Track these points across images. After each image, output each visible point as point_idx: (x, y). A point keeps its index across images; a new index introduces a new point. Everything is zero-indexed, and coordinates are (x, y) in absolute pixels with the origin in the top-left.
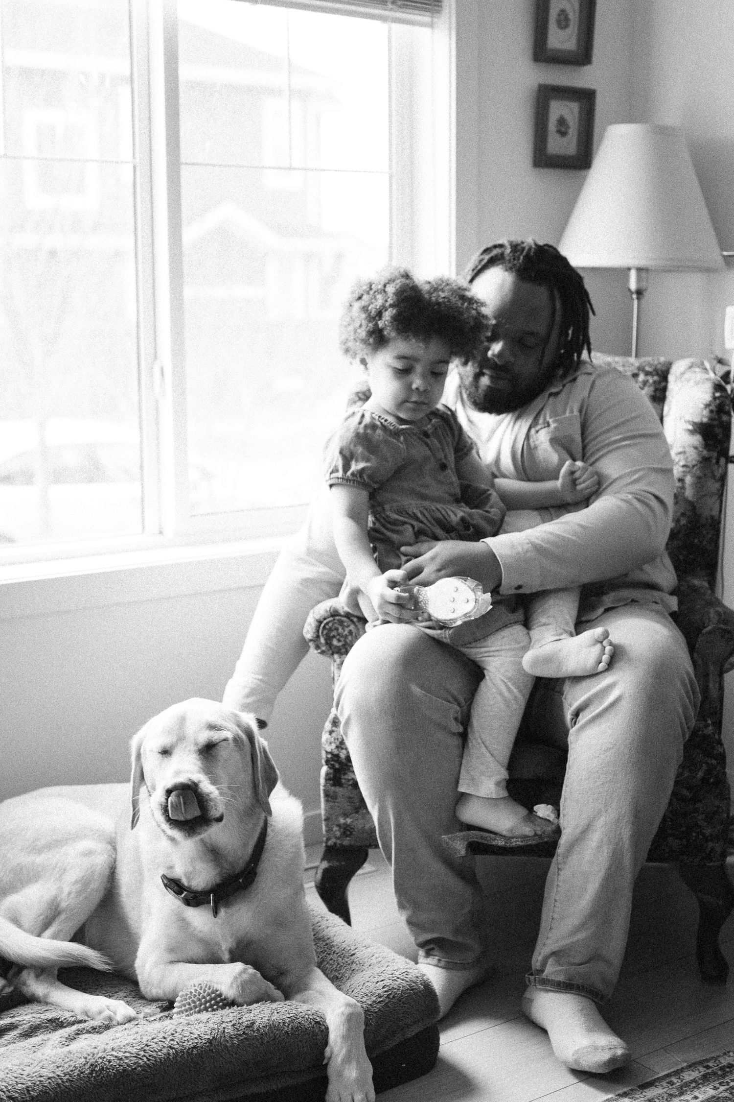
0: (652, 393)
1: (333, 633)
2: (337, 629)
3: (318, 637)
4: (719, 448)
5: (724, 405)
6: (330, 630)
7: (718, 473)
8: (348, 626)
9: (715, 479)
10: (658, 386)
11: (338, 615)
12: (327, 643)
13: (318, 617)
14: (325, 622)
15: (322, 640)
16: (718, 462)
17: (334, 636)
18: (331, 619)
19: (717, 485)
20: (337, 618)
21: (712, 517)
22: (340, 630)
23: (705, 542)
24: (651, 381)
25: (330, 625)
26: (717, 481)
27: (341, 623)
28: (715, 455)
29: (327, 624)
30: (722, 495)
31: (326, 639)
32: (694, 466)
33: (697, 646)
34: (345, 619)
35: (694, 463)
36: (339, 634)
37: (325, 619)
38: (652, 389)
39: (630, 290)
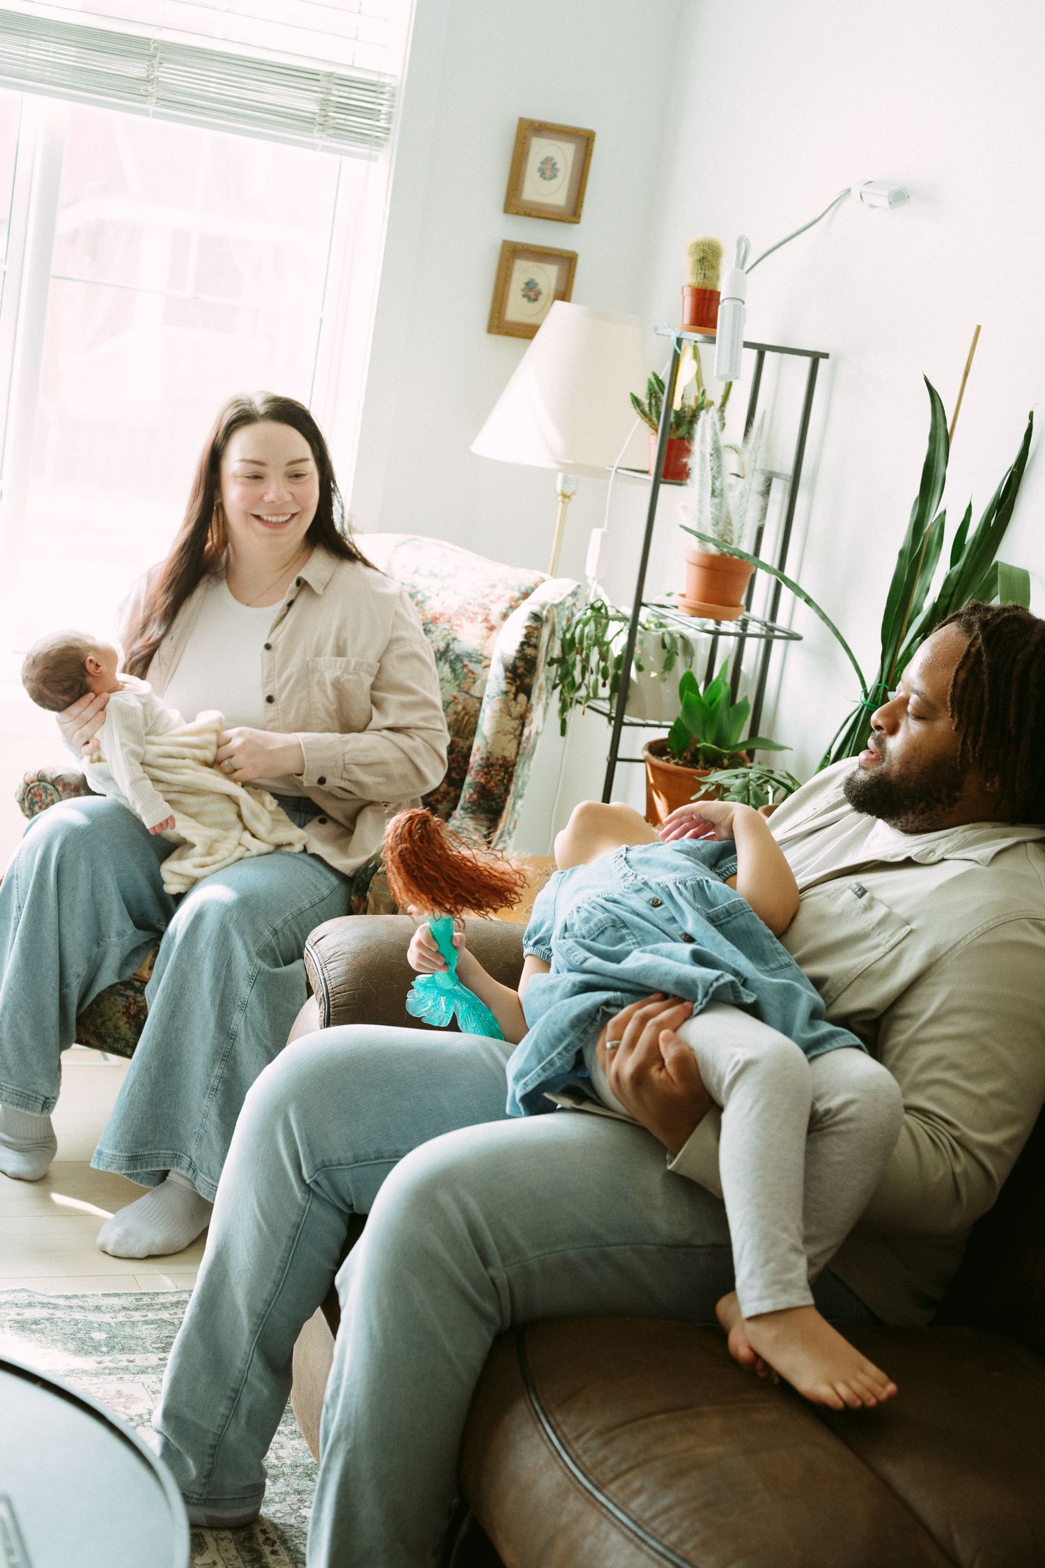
0: (504, 611)
1: (35, 800)
2: (41, 796)
3: (24, 799)
4: (518, 683)
5: (530, 636)
6: (35, 795)
7: (517, 709)
8: (51, 795)
9: (510, 716)
10: (513, 603)
11: (44, 781)
12: (30, 808)
13: (27, 779)
14: (31, 785)
15: (26, 804)
16: (515, 699)
17: (37, 802)
18: (37, 783)
19: (515, 724)
20: (43, 784)
21: (504, 758)
22: (44, 797)
23: (492, 784)
24: (507, 597)
25: (35, 789)
26: (516, 719)
27: (46, 789)
28: (513, 689)
29: (33, 788)
30: (521, 734)
31: (29, 805)
32: (494, 697)
33: (371, 885)
34: (50, 787)
35: (494, 695)
36: (41, 801)
37: (32, 782)
38: (507, 605)
39: (555, 490)
